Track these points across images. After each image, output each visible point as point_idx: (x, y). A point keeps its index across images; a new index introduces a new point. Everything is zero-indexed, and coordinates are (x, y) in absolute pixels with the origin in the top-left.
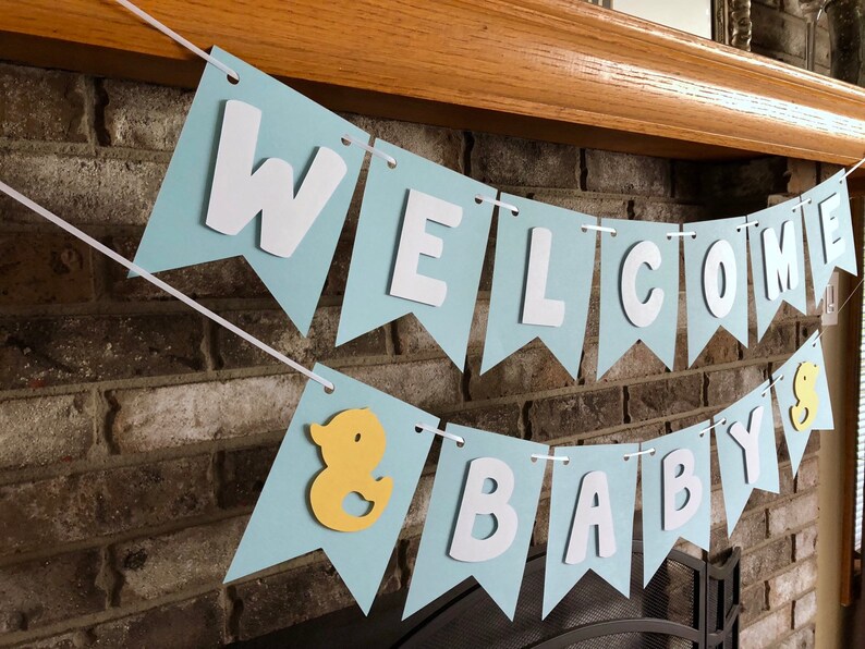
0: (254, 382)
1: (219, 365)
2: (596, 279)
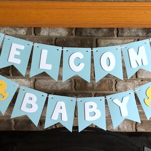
0: (20, 79)
1: (13, 76)
2: (123, 62)
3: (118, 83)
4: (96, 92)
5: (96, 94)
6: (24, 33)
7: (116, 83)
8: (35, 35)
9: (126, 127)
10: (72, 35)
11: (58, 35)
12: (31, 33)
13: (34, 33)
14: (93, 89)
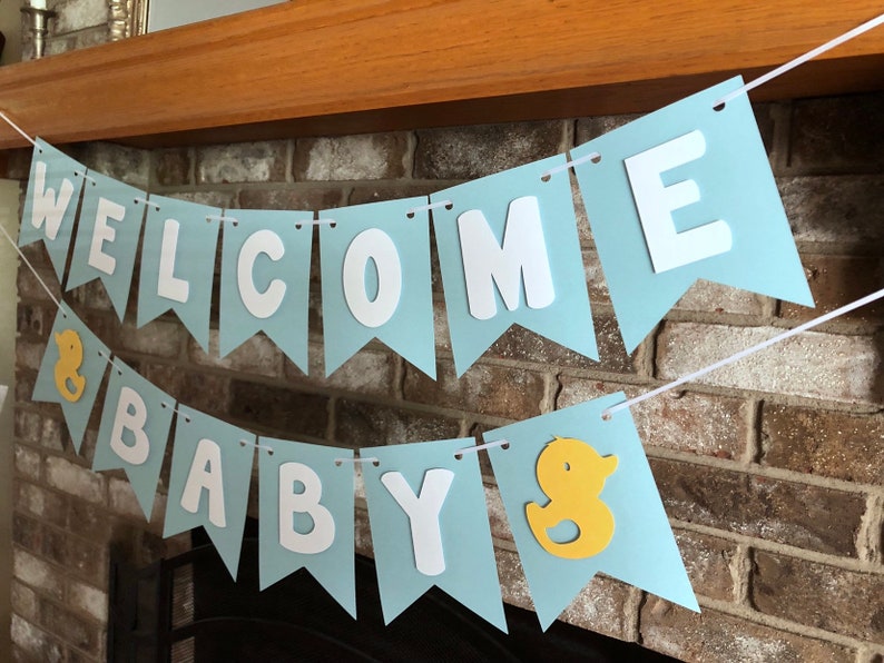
3: (566, 390)
4: (476, 418)
5: (475, 425)
6: (264, 174)
7: (560, 388)
8: (295, 180)
9: (590, 609)
10: (400, 172)
11: (356, 177)
12: (284, 175)
13: (293, 173)
14: (465, 404)
